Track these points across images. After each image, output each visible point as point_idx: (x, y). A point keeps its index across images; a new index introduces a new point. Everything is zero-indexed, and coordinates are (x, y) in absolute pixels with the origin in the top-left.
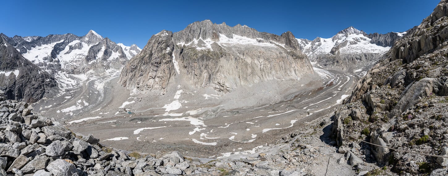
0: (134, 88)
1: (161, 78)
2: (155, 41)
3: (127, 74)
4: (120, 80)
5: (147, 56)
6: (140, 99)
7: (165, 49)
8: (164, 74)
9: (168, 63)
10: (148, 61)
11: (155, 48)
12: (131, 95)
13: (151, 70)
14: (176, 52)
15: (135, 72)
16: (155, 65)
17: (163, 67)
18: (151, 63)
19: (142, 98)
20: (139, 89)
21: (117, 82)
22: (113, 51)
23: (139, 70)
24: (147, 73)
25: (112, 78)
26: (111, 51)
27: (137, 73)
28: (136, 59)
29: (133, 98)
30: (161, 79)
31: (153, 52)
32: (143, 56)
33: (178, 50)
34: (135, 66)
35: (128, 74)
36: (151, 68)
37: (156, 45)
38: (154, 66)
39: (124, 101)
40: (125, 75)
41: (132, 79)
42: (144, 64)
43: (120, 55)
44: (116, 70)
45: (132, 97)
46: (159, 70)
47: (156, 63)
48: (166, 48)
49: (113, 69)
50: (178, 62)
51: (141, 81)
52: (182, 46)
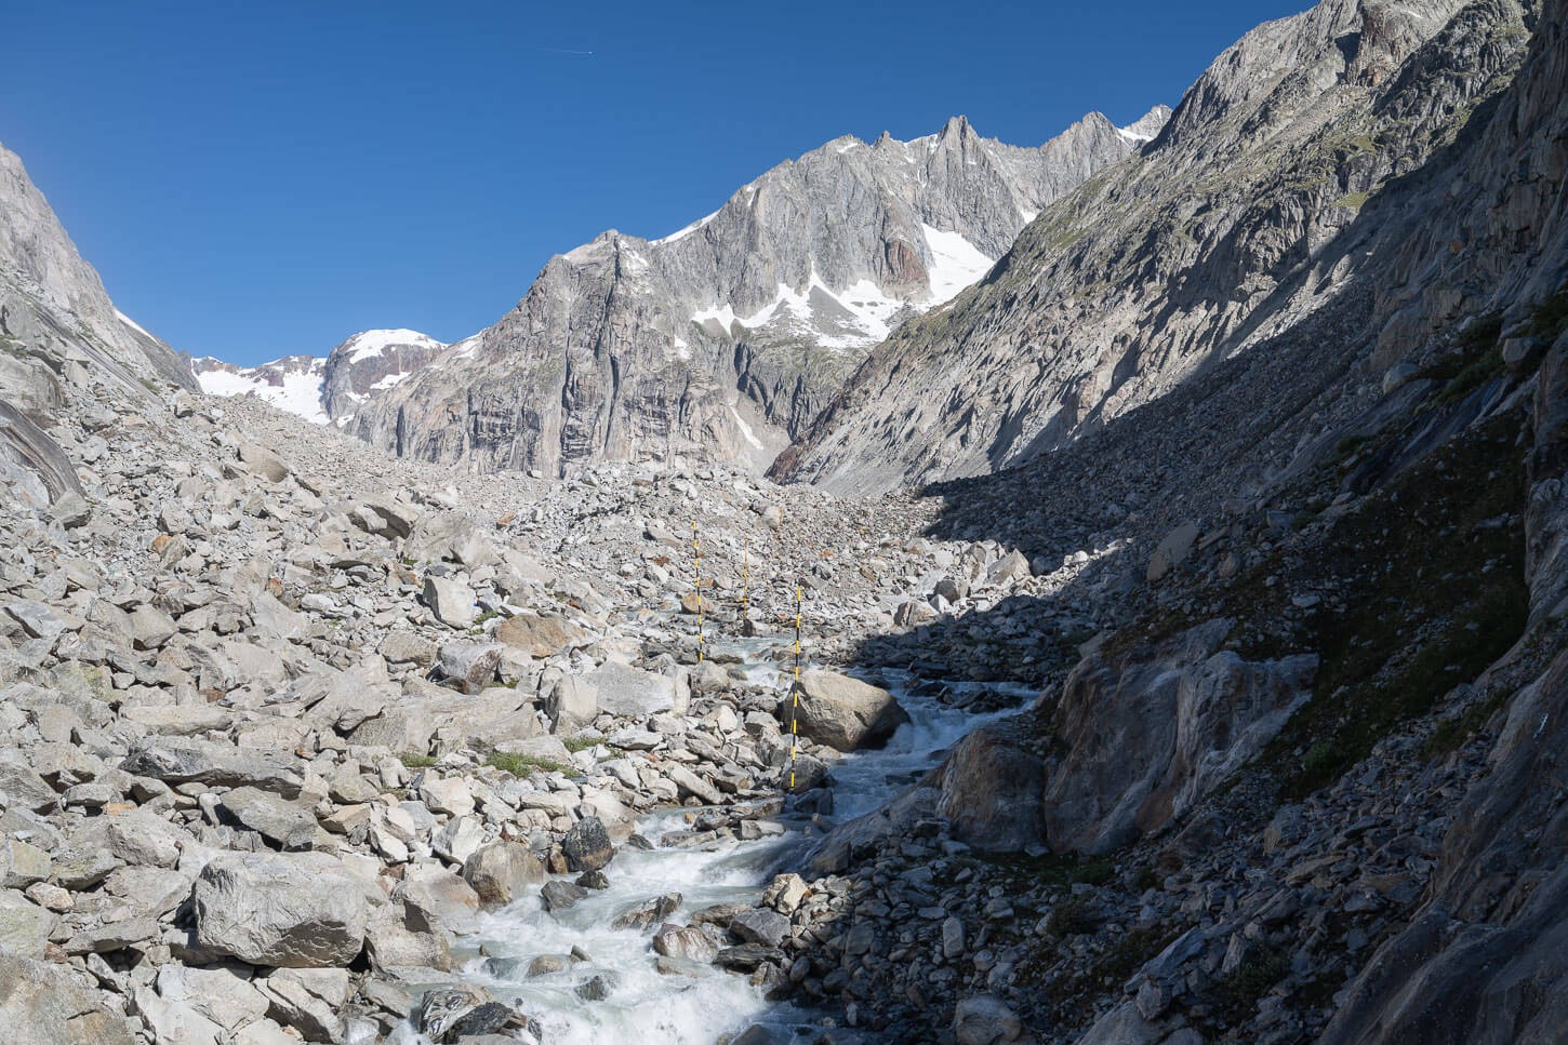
7: (669, 341)
8: (711, 443)
9: (716, 401)
11: (622, 332)
13: (635, 429)
16: (648, 407)
17: (696, 414)
18: (621, 400)
23: (552, 431)
24: (617, 440)
31: (616, 352)
38: (645, 413)
46: (674, 427)
47: (650, 399)
48: (671, 336)
52: (729, 331)
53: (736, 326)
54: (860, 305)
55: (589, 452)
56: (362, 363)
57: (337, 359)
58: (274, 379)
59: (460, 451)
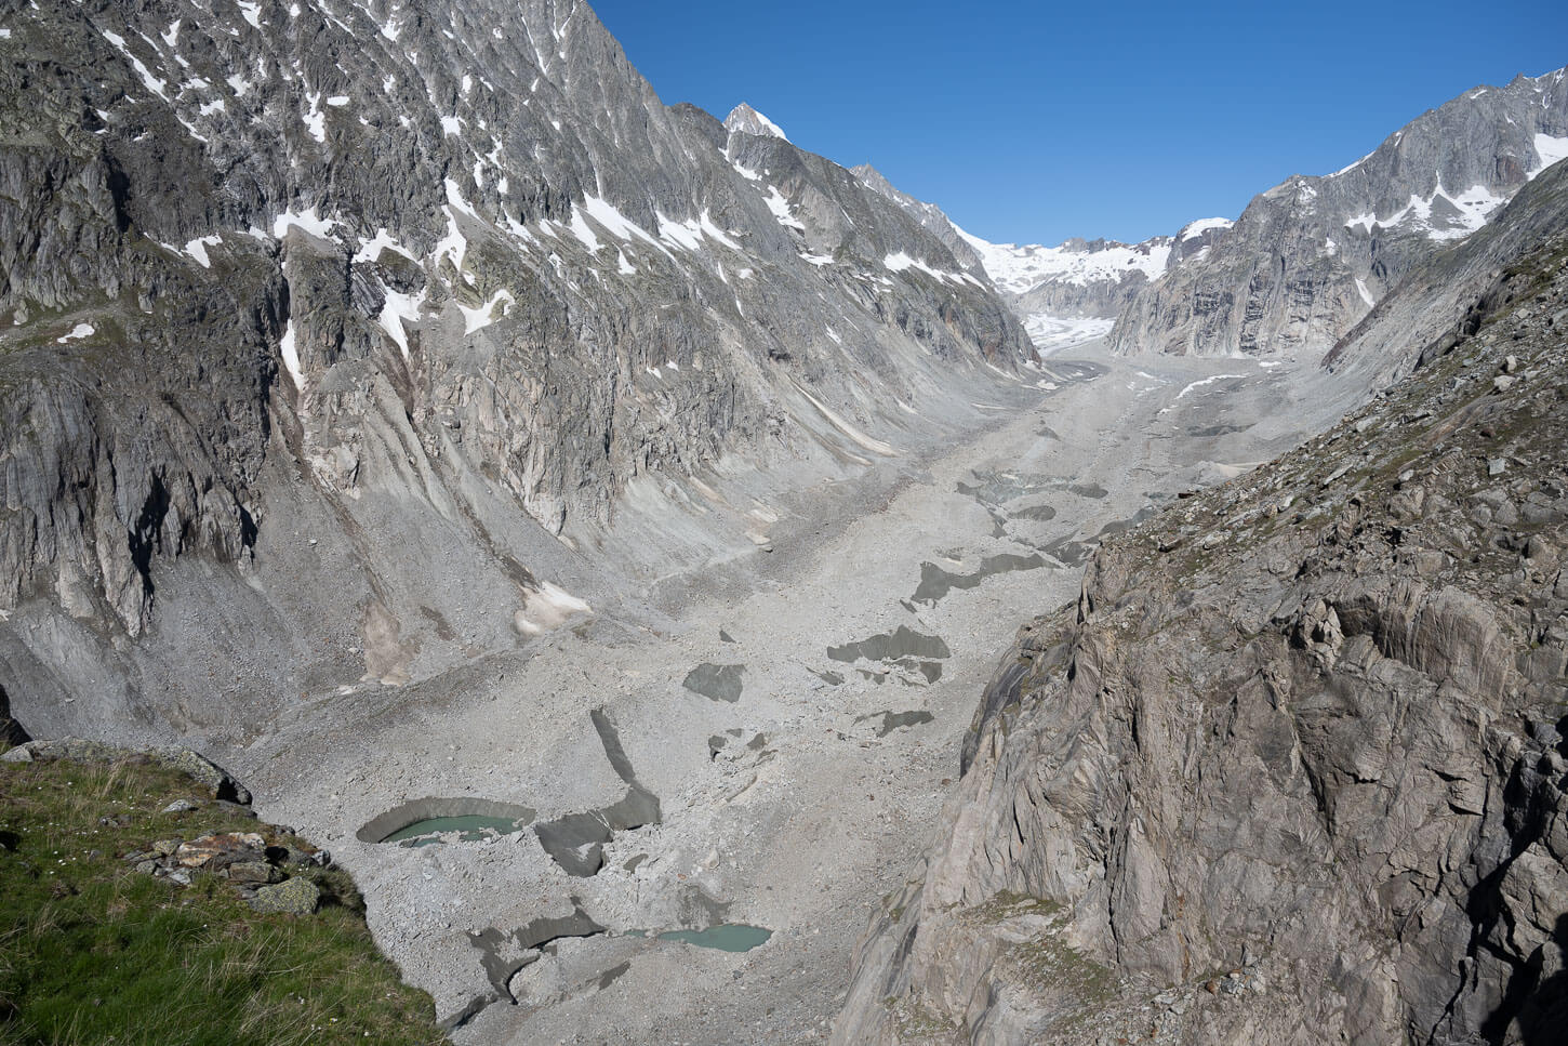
0: (1229, 352)
1: (1328, 318)
5: (1265, 265)
7: (1322, 244)
8: (1339, 309)
11: (1290, 241)
13: (1291, 302)
14: (1351, 251)
15: (1226, 312)
16: (1301, 288)
17: (1331, 291)
18: (1284, 284)
20: (1257, 350)
23: (1241, 304)
24: (1277, 309)
27: (1234, 312)
28: (1211, 276)
30: (1330, 320)
31: (1285, 254)
32: (1239, 266)
33: (1357, 244)
34: (1221, 295)
36: (1290, 296)
37: (1295, 232)
38: (1299, 291)
41: (1214, 331)
42: (1256, 288)
46: (1317, 299)
48: (1324, 241)
51: (1261, 330)
52: (1369, 231)
53: (1376, 228)
54: (1470, 204)
55: (1261, 317)
56: (1188, 241)
57: (1179, 238)
58: (1146, 251)
59: (1188, 317)
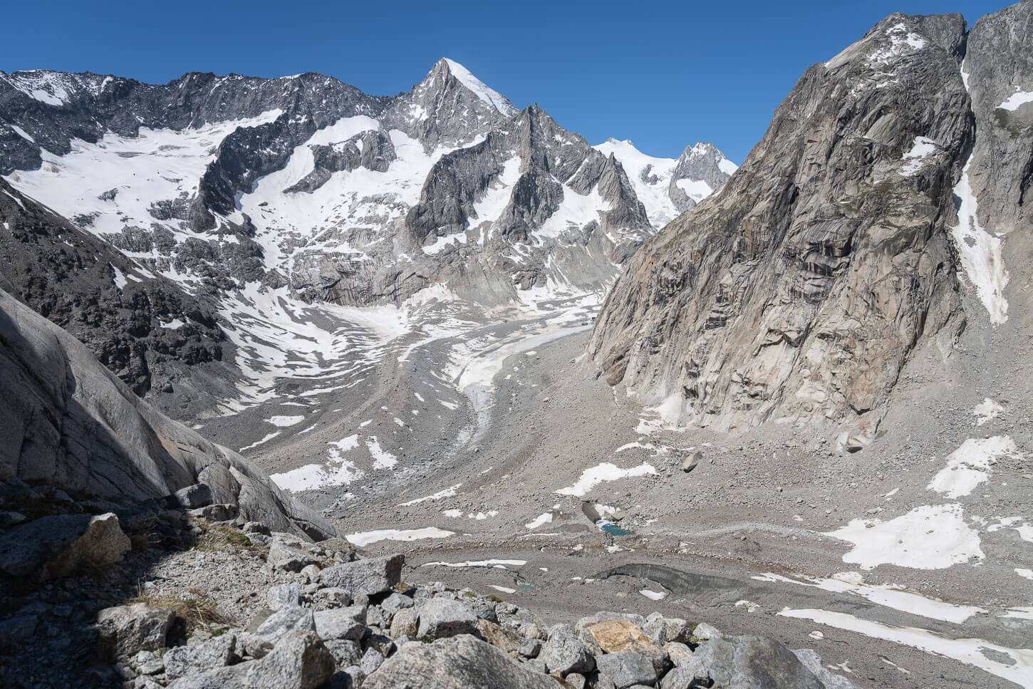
0: (669, 392)
1: (843, 342)
2: (819, 108)
3: (633, 311)
4: (592, 349)
5: (762, 206)
6: (690, 458)
7: (896, 152)
8: (872, 320)
9: (907, 245)
10: (765, 238)
11: (816, 151)
12: (641, 429)
13: (783, 293)
14: (994, 165)
15: (681, 304)
16: (811, 259)
17: (865, 271)
18: (782, 249)
19: (699, 455)
20: (697, 402)
21: (578, 355)
22: (571, 185)
23: (706, 291)
24: (753, 308)
25: (553, 331)
26: (559, 189)
27: (691, 307)
28: (693, 227)
29: (649, 446)
30: (846, 349)
31: (802, 179)
32: (734, 207)
33: (1011, 146)
34: (685, 269)
35: (638, 314)
36: (785, 278)
37: (827, 130)
38: (805, 267)
39: (594, 460)
40: (624, 317)
41: (662, 341)
42: (739, 257)
43: (607, 207)
44: (581, 293)
45: (643, 442)
46: (836, 289)
47: (815, 248)
48: (900, 144)
49: (562, 288)
50: (1005, 239)
51: (712, 356)
